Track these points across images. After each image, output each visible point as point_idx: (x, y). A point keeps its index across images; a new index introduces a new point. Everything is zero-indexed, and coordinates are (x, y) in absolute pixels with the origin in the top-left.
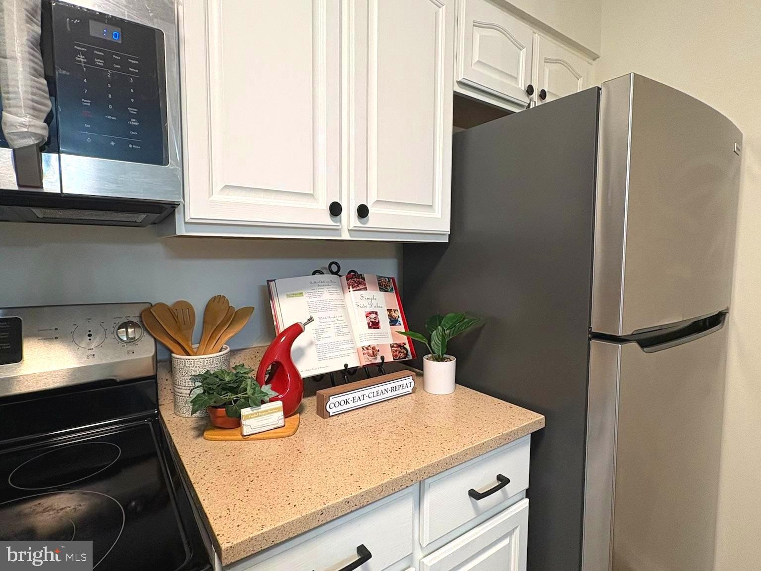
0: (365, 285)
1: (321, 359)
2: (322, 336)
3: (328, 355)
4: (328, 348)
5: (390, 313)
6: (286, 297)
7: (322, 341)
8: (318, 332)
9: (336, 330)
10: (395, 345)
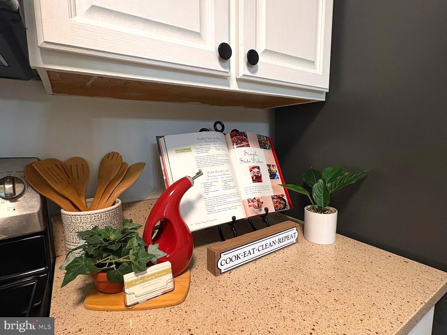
0: (248, 142)
1: (210, 212)
2: (210, 190)
3: (216, 208)
4: (216, 201)
5: (269, 167)
6: (174, 152)
7: (211, 195)
8: (207, 186)
9: (223, 184)
10: (275, 197)
